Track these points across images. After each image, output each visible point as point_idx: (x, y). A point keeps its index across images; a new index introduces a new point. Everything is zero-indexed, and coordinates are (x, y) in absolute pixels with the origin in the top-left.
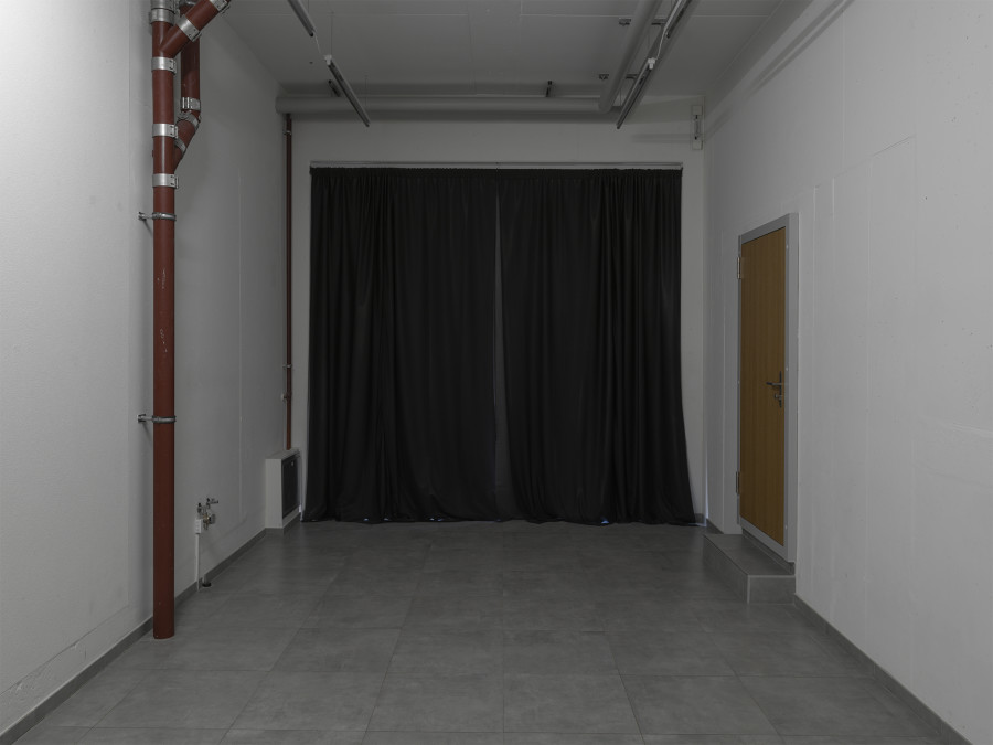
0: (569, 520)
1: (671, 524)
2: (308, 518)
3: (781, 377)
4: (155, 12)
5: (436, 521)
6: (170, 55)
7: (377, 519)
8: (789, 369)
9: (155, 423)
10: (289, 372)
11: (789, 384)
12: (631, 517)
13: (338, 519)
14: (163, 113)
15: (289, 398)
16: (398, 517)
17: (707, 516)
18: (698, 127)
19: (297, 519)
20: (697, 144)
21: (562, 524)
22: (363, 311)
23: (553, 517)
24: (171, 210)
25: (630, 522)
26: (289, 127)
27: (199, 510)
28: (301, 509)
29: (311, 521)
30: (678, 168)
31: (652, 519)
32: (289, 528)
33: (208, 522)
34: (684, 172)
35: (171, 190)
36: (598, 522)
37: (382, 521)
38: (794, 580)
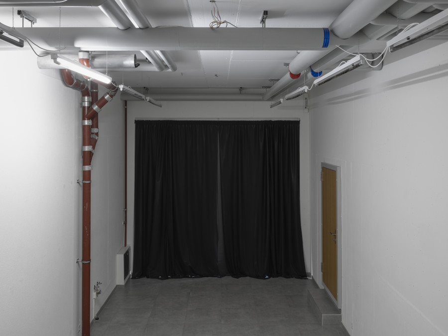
0: (250, 276)
1: (296, 278)
2: (134, 277)
3: (335, 232)
4: (84, 103)
5: (191, 277)
6: (88, 119)
7: (165, 277)
8: (338, 230)
9: (83, 264)
10: (126, 212)
11: (338, 234)
12: (278, 275)
13: (148, 277)
14: (87, 142)
15: (125, 224)
16: (174, 276)
17: (312, 275)
18: (306, 103)
19: (129, 278)
20: (306, 110)
21: (248, 278)
22: (158, 183)
23: (244, 275)
24: (89, 179)
25: (278, 277)
26: (126, 105)
27: (95, 288)
28: (131, 273)
29: (135, 278)
30: (298, 120)
31: (288, 275)
32: (127, 283)
33: (98, 293)
34: (300, 122)
35: (89, 172)
36: (263, 278)
37: (168, 278)
38: (341, 316)
